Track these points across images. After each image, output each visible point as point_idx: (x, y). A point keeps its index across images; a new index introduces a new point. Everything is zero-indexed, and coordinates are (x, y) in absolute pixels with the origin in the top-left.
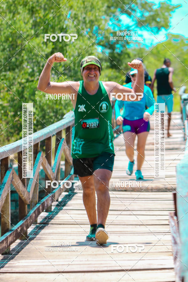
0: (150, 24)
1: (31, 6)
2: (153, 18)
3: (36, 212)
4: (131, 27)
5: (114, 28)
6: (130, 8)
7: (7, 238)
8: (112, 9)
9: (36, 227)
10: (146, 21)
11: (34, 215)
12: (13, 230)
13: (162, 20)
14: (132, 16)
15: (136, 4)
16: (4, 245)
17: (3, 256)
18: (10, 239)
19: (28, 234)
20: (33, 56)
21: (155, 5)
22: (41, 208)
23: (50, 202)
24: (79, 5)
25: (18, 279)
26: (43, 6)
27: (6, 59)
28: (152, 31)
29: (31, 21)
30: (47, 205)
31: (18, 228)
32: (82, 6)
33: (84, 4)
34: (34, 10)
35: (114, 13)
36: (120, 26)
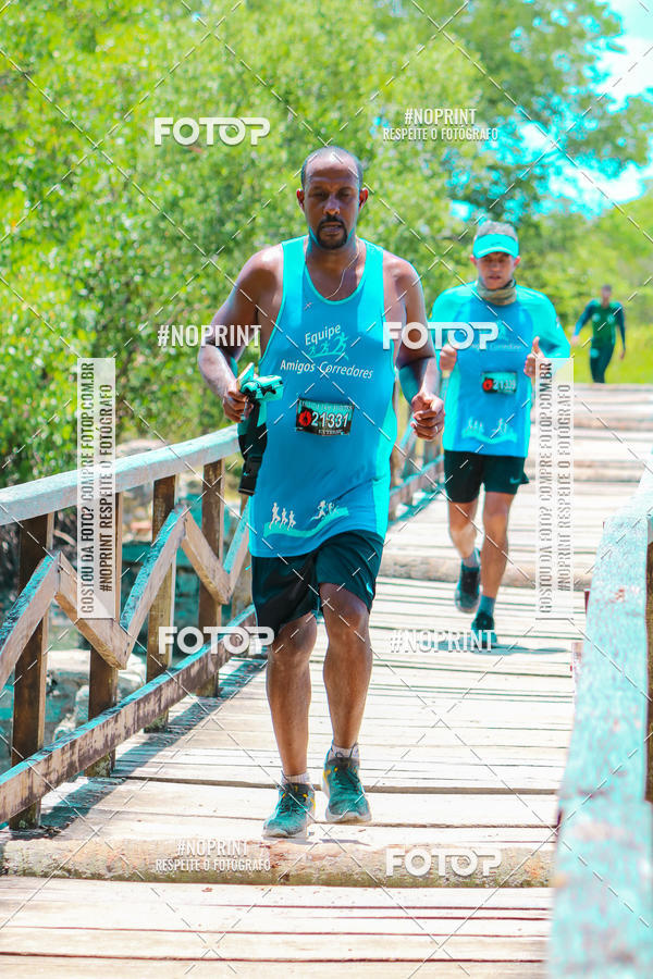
0: (597, 151)
1: (283, 88)
2: (606, 136)
4: (548, 155)
5: (504, 158)
6: (548, 107)
7: (160, 689)
8: (501, 106)
9: (244, 666)
10: (587, 143)
12: (177, 670)
13: (631, 142)
14: (553, 129)
15: (565, 96)
16: (152, 706)
17: (147, 736)
18: (168, 693)
19: (220, 682)
20: (280, 218)
21: (613, 101)
24: (409, 89)
25: (180, 797)
26: (315, 88)
27: (210, 223)
28: (603, 170)
29: (282, 128)
31: (193, 665)
32: (418, 92)
33: (423, 89)
34: (291, 98)
35: (505, 116)
36: (519, 151)
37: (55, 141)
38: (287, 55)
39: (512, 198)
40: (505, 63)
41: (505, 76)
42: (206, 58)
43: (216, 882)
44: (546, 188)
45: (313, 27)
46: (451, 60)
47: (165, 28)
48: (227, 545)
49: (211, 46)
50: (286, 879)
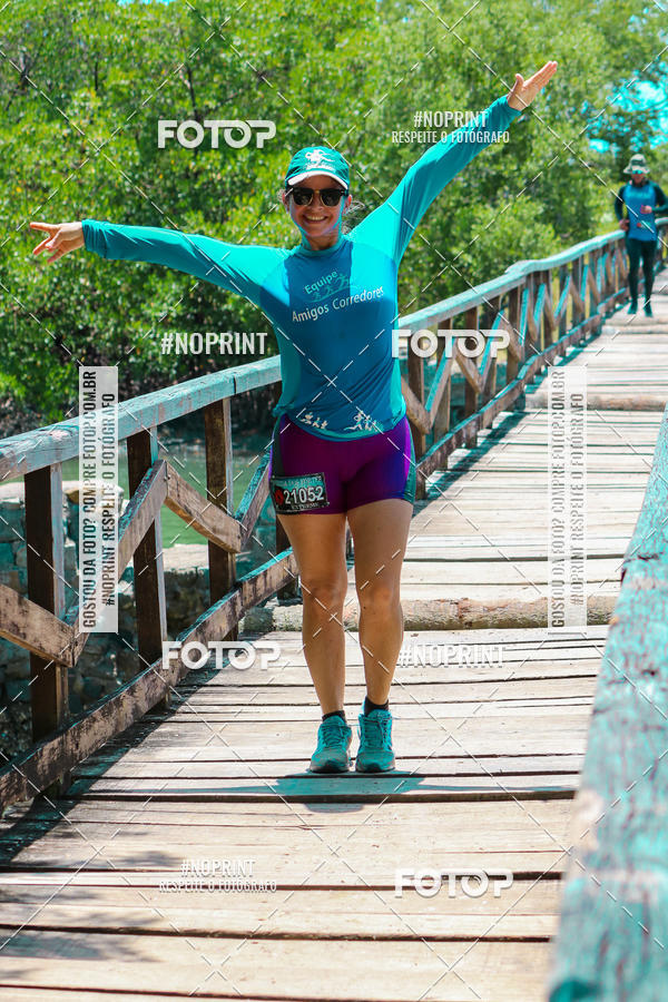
1: (467, 66)
3: (445, 448)
4: (658, 104)
5: (627, 107)
6: (657, 69)
8: (624, 71)
9: (444, 476)
11: (439, 454)
14: (662, 85)
19: (427, 489)
22: (454, 441)
23: (473, 431)
29: (467, 95)
30: (468, 436)
32: (562, 65)
33: (566, 63)
34: (473, 73)
35: (626, 78)
36: (638, 102)
37: (310, 113)
38: (468, 44)
39: (634, 135)
40: (625, 40)
41: (625, 49)
42: (412, 49)
43: (421, 630)
44: (658, 127)
45: (485, 23)
46: (585, 41)
47: (384, 28)
48: (427, 392)
49: (415, 40)
50: (470, 625)
